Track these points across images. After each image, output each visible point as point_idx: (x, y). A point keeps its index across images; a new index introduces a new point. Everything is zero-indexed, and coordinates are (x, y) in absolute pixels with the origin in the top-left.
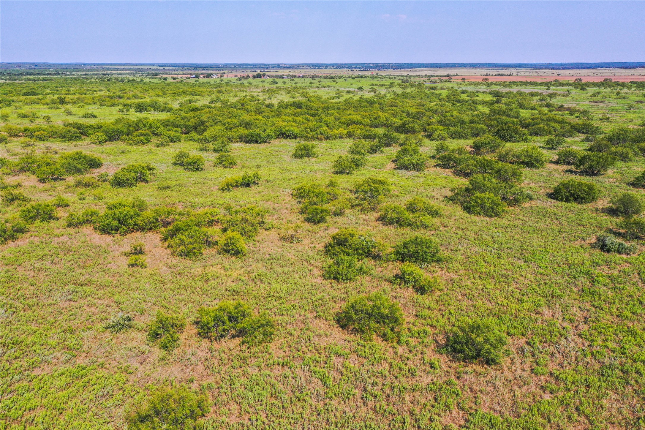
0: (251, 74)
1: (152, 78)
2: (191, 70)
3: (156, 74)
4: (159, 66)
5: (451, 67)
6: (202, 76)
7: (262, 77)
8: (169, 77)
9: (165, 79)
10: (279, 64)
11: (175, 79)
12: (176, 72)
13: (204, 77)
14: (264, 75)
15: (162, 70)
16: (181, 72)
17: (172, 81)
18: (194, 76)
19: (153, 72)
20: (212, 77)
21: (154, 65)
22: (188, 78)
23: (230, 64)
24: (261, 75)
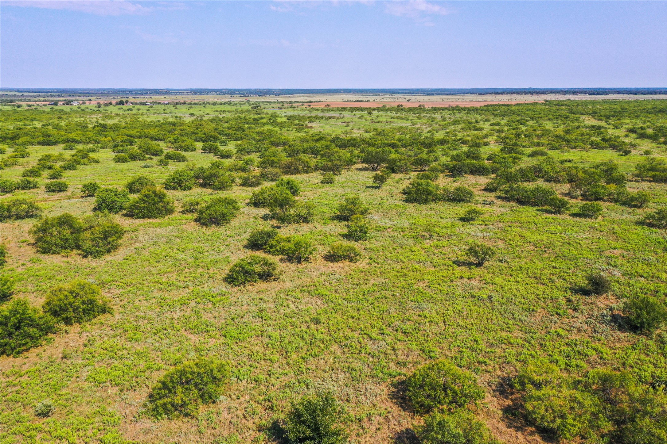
0: (114, 102)
1: (5, 105)
2: (54, 96)
3: (11, 101)
4: (18, 91)
5: (337, 92)
6: (61, 103)
7: (125, 104)
8: (24, 104)
9: (19, 107)
10: (159, 90)
11: (29, 106)
12: (36, 99)
13: (64, 104)
14: (127, 102)
15: (19, 96)
16: (42, 99)
17: (27, 108)
18: (53, 103)
19: (9, 99)
20: (71, 105)
21: (12, 90)
22: (45, 105)
23: (104, 89)
24: (123, 102)
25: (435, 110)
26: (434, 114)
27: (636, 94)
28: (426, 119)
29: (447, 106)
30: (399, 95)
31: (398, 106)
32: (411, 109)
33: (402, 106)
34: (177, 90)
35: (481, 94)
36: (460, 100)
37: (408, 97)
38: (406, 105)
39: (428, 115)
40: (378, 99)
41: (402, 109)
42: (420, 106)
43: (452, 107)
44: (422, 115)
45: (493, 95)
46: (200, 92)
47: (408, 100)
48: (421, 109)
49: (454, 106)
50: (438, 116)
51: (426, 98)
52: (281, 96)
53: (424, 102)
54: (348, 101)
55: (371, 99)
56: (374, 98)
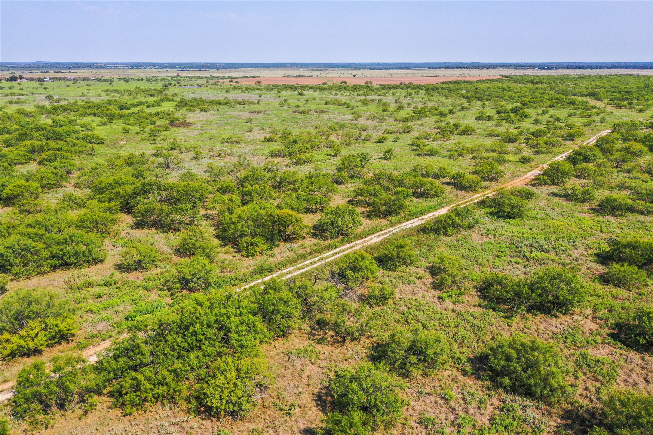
7: (19, 80)
14: (21, 77)
24: (16, 78)
25: (386, 88)
26: (384, 95)
27: (585, 69)
28: (374, 104)
29: (398, 83)
30: (346, 70)
31: (341, 83)
32: (356, 88)
33: (345, 83)
34: (113, 64)
35: (429, 68)
36: (409, 75)
37: (355, 72)
38: (352, 82)
39: (377, 97)
40: (322, 74)
41: (345, 88)
42: (367, 83)
43: (405, 84)
44: (369, 97)
45: (443, 69)
46: (138, 66)
47: (354, 76)
48: (368, 87)
49: (407, 83)
50: (390, 99)
51: (374, 73)
52: (223, 70)
53: (371, 77)
54: (288, 76)
55: (314, 74)
56: (318, 73)
